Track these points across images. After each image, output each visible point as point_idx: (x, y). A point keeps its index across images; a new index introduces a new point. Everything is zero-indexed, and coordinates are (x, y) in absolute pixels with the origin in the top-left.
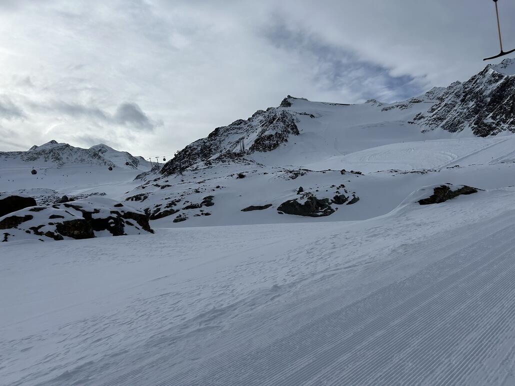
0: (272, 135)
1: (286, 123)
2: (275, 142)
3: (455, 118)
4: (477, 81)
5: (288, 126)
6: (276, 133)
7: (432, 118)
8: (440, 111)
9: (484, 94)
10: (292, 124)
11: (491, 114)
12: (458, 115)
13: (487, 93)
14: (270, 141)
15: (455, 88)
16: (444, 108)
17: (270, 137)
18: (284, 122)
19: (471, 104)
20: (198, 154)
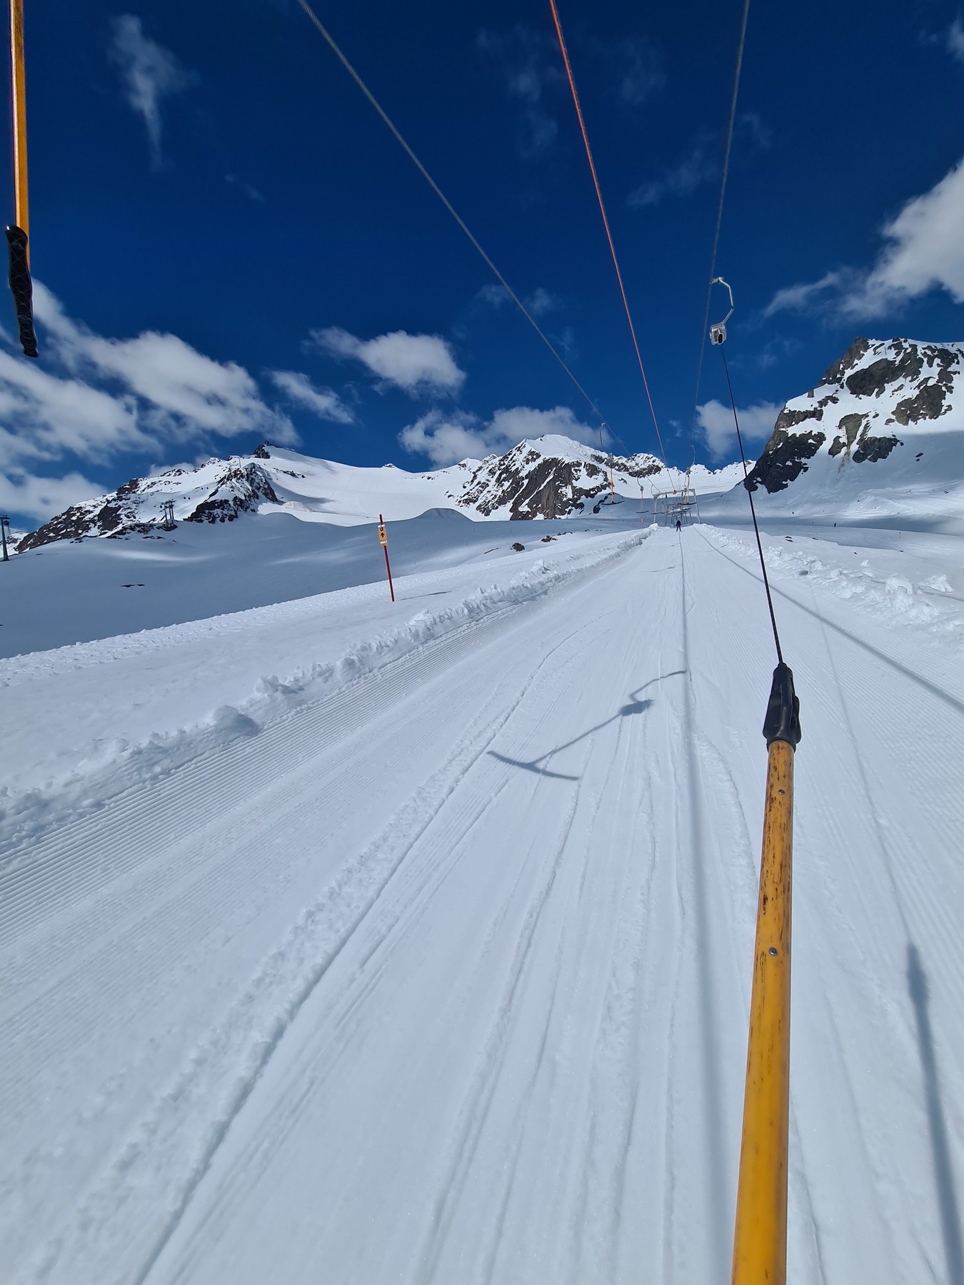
0: (226, 501)
1: (255, 484)
2: (233, 513)
3: (489, 501)
4: (513, 457)
5: (258, 489)
6: (236, 498)
7: (463, 499)
8: (473, 489)
9: (520, 475)
10: (266, 486)
11: (527, 501)
12: (493, 499)
13: (523, 474)
14: (223, 509)
15: (490, 463)
16: (477, 487)
17: (223, 504)
18: (252, 482)
19: (507, 484)
20: (92, 521)
